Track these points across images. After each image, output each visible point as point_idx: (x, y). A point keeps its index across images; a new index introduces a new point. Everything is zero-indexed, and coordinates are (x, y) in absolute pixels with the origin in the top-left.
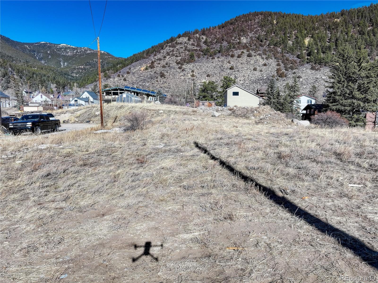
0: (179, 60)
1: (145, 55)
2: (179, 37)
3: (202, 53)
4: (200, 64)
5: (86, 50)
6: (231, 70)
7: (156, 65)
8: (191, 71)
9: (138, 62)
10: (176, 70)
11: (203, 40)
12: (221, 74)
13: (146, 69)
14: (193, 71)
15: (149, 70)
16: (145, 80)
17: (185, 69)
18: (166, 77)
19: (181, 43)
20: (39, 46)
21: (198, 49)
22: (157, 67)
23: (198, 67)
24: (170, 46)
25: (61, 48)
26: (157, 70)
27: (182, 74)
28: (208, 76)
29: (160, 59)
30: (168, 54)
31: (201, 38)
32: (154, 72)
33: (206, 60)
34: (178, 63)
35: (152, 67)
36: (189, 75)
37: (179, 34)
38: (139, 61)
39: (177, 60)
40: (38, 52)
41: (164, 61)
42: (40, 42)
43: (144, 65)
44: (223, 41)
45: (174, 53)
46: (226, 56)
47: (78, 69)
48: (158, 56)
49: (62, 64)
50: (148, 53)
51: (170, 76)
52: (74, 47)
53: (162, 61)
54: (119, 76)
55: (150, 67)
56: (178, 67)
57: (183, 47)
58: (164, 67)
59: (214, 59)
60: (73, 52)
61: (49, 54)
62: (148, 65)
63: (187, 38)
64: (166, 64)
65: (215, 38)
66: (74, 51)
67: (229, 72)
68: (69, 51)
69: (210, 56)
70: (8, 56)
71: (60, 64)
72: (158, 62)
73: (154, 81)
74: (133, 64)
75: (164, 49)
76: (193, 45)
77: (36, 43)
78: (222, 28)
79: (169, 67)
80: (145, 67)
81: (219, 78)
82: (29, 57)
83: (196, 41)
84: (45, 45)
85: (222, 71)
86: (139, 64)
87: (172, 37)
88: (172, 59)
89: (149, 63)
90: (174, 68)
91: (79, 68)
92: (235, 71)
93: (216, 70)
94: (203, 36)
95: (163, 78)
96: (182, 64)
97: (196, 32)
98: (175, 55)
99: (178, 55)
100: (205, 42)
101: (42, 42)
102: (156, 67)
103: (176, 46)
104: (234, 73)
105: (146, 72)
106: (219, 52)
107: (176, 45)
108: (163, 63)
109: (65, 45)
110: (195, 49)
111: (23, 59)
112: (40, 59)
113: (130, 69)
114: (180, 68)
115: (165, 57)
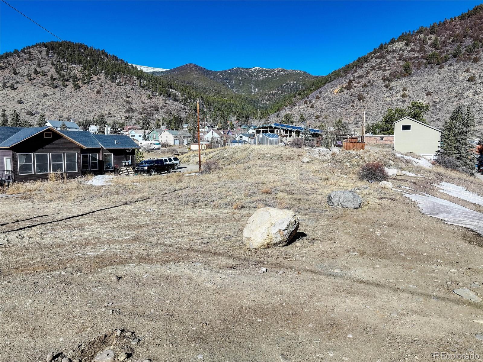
0: (388, 76)
1: (342, 73)
2: (393, 42)
3: (425, 61)
4: (419, 78)
5: (279, 72)
6: (469, 82)
7: (355, 85)
8: (402, 89)
9: (332, 83)
10: (380, 90)
11: (430, 42)
12: (451, 89)
13: (341, 91)
14: (405, 90)
15: (345, 92)
16: (337, 105)
17: (394, 87)
18: (365, 100)
19: (394, 51)
20: (232, 73)
21: (421, 56)
22: (355, 87)
23: (415, 83)
24: (376, 58)
25: (253, 73)
26: (355, 91)
27: (388, 94)
28: (428, 94)
29: (361, 77)
30: (373, 68)
31: (427, 38)
32: (350, 94)
33: (428, 71)
34: (384, 80)
35: (349, 87)
36: (399, 95)
37: (393, 39)
38: (334, 81)
39: (385, 76)
40: (231, 80)
41: (366, 79)
42: (232, 69)
43: (338, 86)
44: (465, 38)
45: (382, 66)
46: (464, 61)
47: (269, 95)
48: (359, 72)
49: (253, 90)
50: (347, 70)
51: (371, 98)
52: (266, 69)
53: (363, 79)
54: (306, 102)
55: (345, 88)
56: (384, 85)
57: (396, 55)
58: (365, 86)
59: (443, 67)
60: (266, 76)
61: (241, 81)
62: (344, 86)
63: (404, 42)
64: (368, 83)
65: (451, 35)
66: (267, 73)
67: (465, 85)
68: (261, 75)
69: (437, 65)
70: (202, 88)
71: (251, 91)
72: (358, 80)
73: (349, 106)
74: (326, 86)
75: (368, 62)
76: (413, 50)
77: (229, 70)
78: (468, 18)
79: (371, 85)
80: (340, 89)
81: (446, 96)
82: (221, 86)
83: (418, 44)
84: (237, 70)
85: (454, 85)
86: (333, 85)
87: (382, 45)
88: (377, 74)
89: (345, 82)
90: (378, 87)
91: (271, 93)
92: (476, 84)
93: (444, 84)
94: (430, 36)
95: (361, 101)
96: (391, 81)
97: (421, 31)
98: (383, 69)
99: (387, 68)
100: (434, 45)
101: (235, 68)
102: (353, 87)
103: (386, 56)
104: (473, 86)
105: (340, 95)
106: (455, 56)
107: (386, 54)
108: (364, 81)
109: (257, 68)
110: (415, 56)
111: (215, 89)
112: (232, 87)
113: (320, 92)
114: (386, 86)
115: (368, 73)
